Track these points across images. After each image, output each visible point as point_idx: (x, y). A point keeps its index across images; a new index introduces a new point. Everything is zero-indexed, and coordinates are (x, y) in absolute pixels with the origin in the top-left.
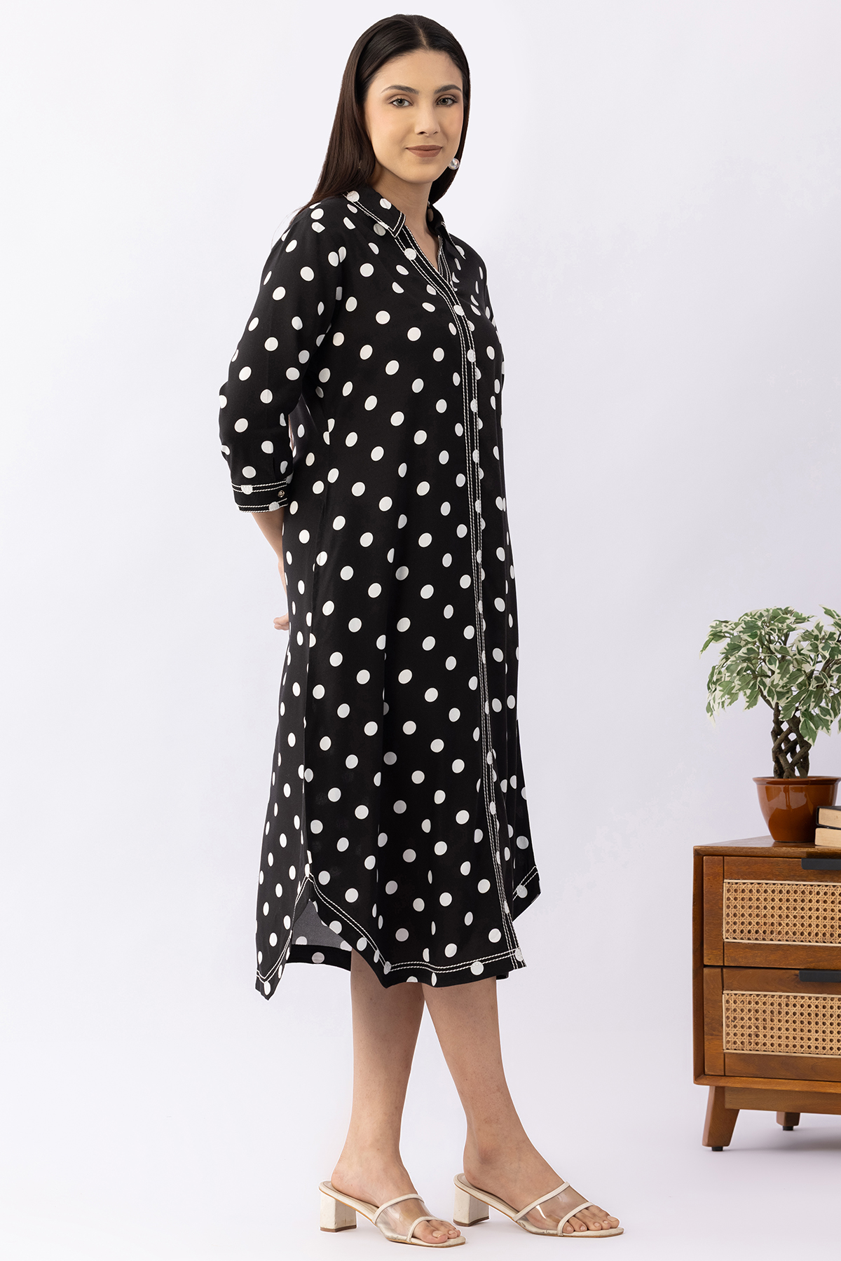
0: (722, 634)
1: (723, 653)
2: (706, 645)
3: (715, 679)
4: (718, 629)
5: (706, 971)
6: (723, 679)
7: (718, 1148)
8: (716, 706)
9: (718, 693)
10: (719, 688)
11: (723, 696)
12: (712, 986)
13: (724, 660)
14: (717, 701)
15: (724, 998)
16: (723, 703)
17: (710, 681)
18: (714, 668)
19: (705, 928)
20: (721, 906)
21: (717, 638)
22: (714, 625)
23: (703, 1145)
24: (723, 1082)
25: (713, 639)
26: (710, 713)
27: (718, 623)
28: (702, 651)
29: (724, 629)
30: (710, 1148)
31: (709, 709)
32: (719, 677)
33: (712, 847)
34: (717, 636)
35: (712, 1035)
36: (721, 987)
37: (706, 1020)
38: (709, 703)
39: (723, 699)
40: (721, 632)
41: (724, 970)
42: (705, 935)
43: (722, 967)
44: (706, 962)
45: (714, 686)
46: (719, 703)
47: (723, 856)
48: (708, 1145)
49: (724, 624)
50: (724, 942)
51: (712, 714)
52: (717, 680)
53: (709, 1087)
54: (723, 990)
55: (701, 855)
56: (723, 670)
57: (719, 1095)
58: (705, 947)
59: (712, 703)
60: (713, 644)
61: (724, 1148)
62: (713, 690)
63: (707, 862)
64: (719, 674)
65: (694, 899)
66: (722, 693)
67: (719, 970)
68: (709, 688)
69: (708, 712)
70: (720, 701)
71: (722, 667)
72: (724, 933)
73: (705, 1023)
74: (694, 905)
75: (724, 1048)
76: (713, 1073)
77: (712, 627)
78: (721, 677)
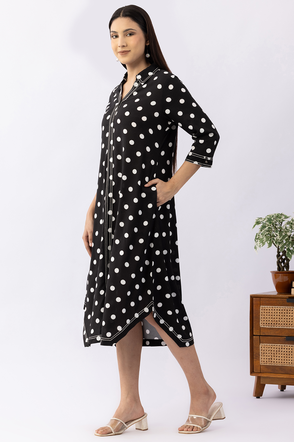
0: (260, 222)
1: (260, 229)
2: (254, 226)
3: (257, 238)
4: (258, 221)
5: (254, 337)
6: (260, 238)
7: (258, 397)
8: (258, 247)
9: (258, 242)
10: (259, 241)
11: (260, 243)
12: (256, 342)
13: (260, 231)
14: (258, 245)
15: (260, 346)
16: (260, 246)
17: (256, 238)
18: (257, 234)
19: (254, 322)
20: (259, 315)
21: (258, 224)
22: (257, 219)
23: (253, 396)
24: (260, 375)
25: (257, 224)
26: (256, 249)
27: (258, 218)
28: (253, 228)
29: (260, 221)
30: (256, 397)
31: (255, 248)
32: (259, 237)
33: (256, 295)
34: (258, 223)
35: (256, 359)
36: (259, 342)
37: (254, 353)
38: (255, 246)
39: (260, 244)
40: (259, 221)
41: (260, 337)
42: (254, 325)
43: (260, 336)
44: (254, 334)
45: (257, 240)
46: (259, 246)
47: (260, 298)
48: (255, 396)
49: (260, 219)
50: (260, 327)
51: (256, 250)
52: (258, 238)
53: (255, 376)
54: (260, 343)
55: (252, 298)
56: (260, 234)
57: (259, 379)
58: (254, 329)
59: (256, 246)
60: (256, 226)
61: (260, 397)
62: (257, 241)
63: (254, 300)
64: (259, 236)
65: (250, 312)
66: (260, 242)
67: (259, 337)
68: (255, 241)
69: (255, 249)
70: (259, 245)
71: (260, 233)
72: (260, 324)
73: (254, 355)
74: (250, 315)
75: (260, 363)
76: (256, 372)
77: (256, 220)
78: (260, 237)
